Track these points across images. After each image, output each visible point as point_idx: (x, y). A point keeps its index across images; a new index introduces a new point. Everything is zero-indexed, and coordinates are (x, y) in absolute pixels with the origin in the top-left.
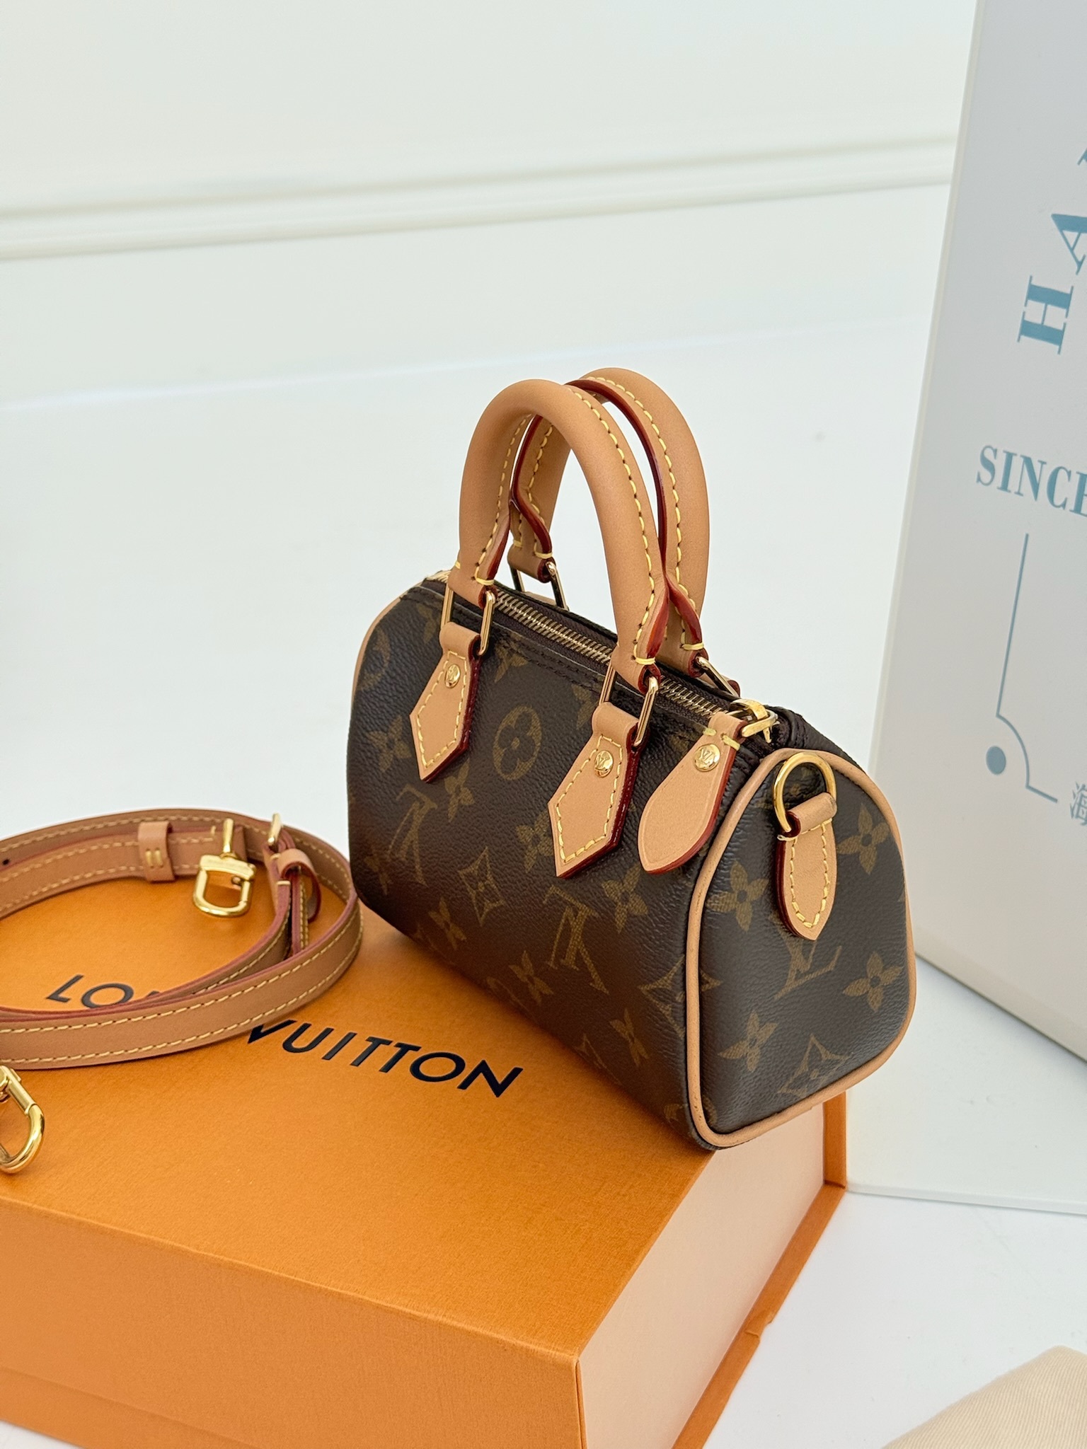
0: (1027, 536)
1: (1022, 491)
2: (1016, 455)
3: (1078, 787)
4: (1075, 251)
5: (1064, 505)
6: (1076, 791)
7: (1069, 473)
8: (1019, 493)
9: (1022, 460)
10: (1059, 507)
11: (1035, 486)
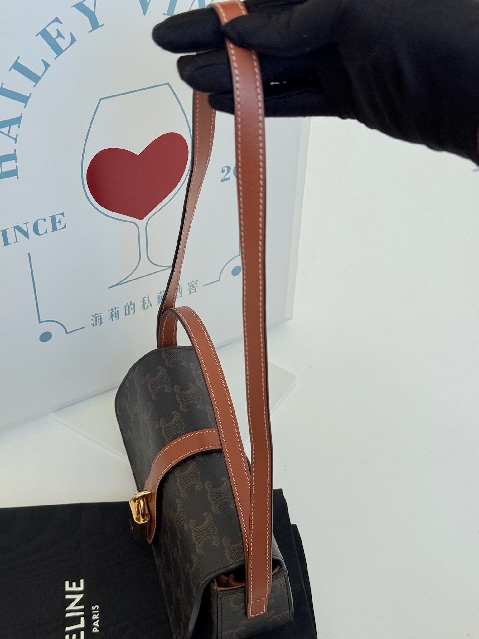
0: (29, 254)
1: (18, 240)
2: (8, 229)
3: (93, 316)
4: (10, 135)
5: (46, 232)
6: (92, 318)
7: (44, 220)
8: (17, 241)
9: (13, 228)
10: (44, 233)
11: (26, 234)
